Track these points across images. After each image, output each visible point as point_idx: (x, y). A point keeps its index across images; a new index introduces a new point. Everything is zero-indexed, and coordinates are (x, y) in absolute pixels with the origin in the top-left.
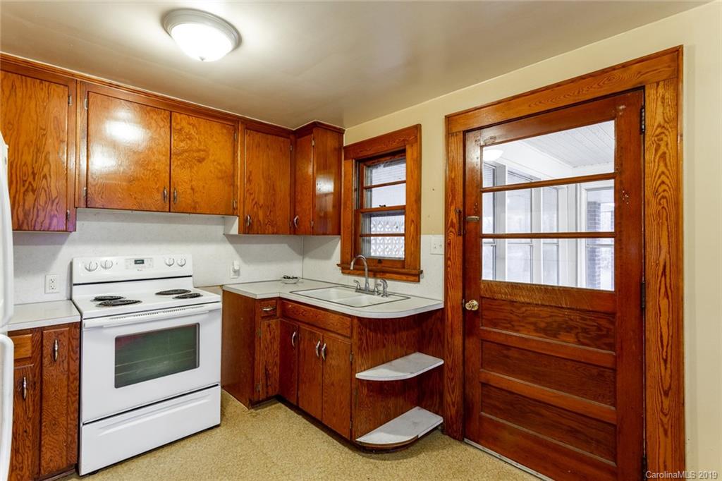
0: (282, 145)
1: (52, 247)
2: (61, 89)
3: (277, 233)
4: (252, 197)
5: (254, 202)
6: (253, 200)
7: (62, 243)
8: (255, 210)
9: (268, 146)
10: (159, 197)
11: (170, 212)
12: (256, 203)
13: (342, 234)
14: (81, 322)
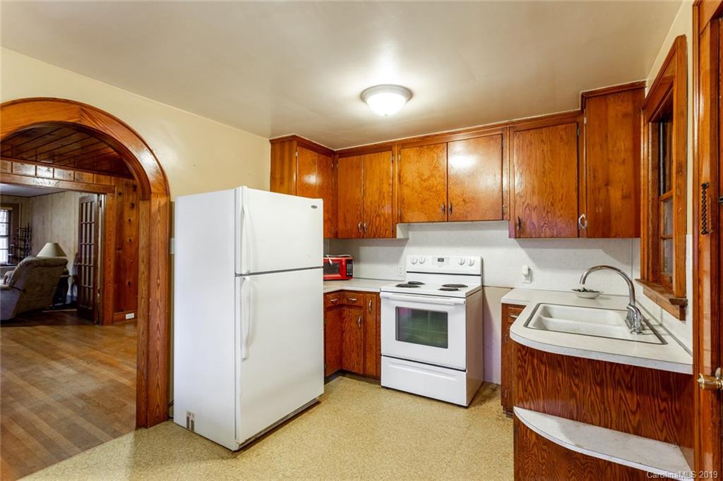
0: (563, 133)
1: (397, 248)
2: (387, 155)
3: (557, 237)
4: (523, 200)
5: (526, 204)
6: (523, 203)
7: (404, 246)
8: (528, 212)
9: (542, 141)
10: (440, 211)
11: (448, 221)
12: (528, 204)
13: (642, 235)
14: (379, 293)
